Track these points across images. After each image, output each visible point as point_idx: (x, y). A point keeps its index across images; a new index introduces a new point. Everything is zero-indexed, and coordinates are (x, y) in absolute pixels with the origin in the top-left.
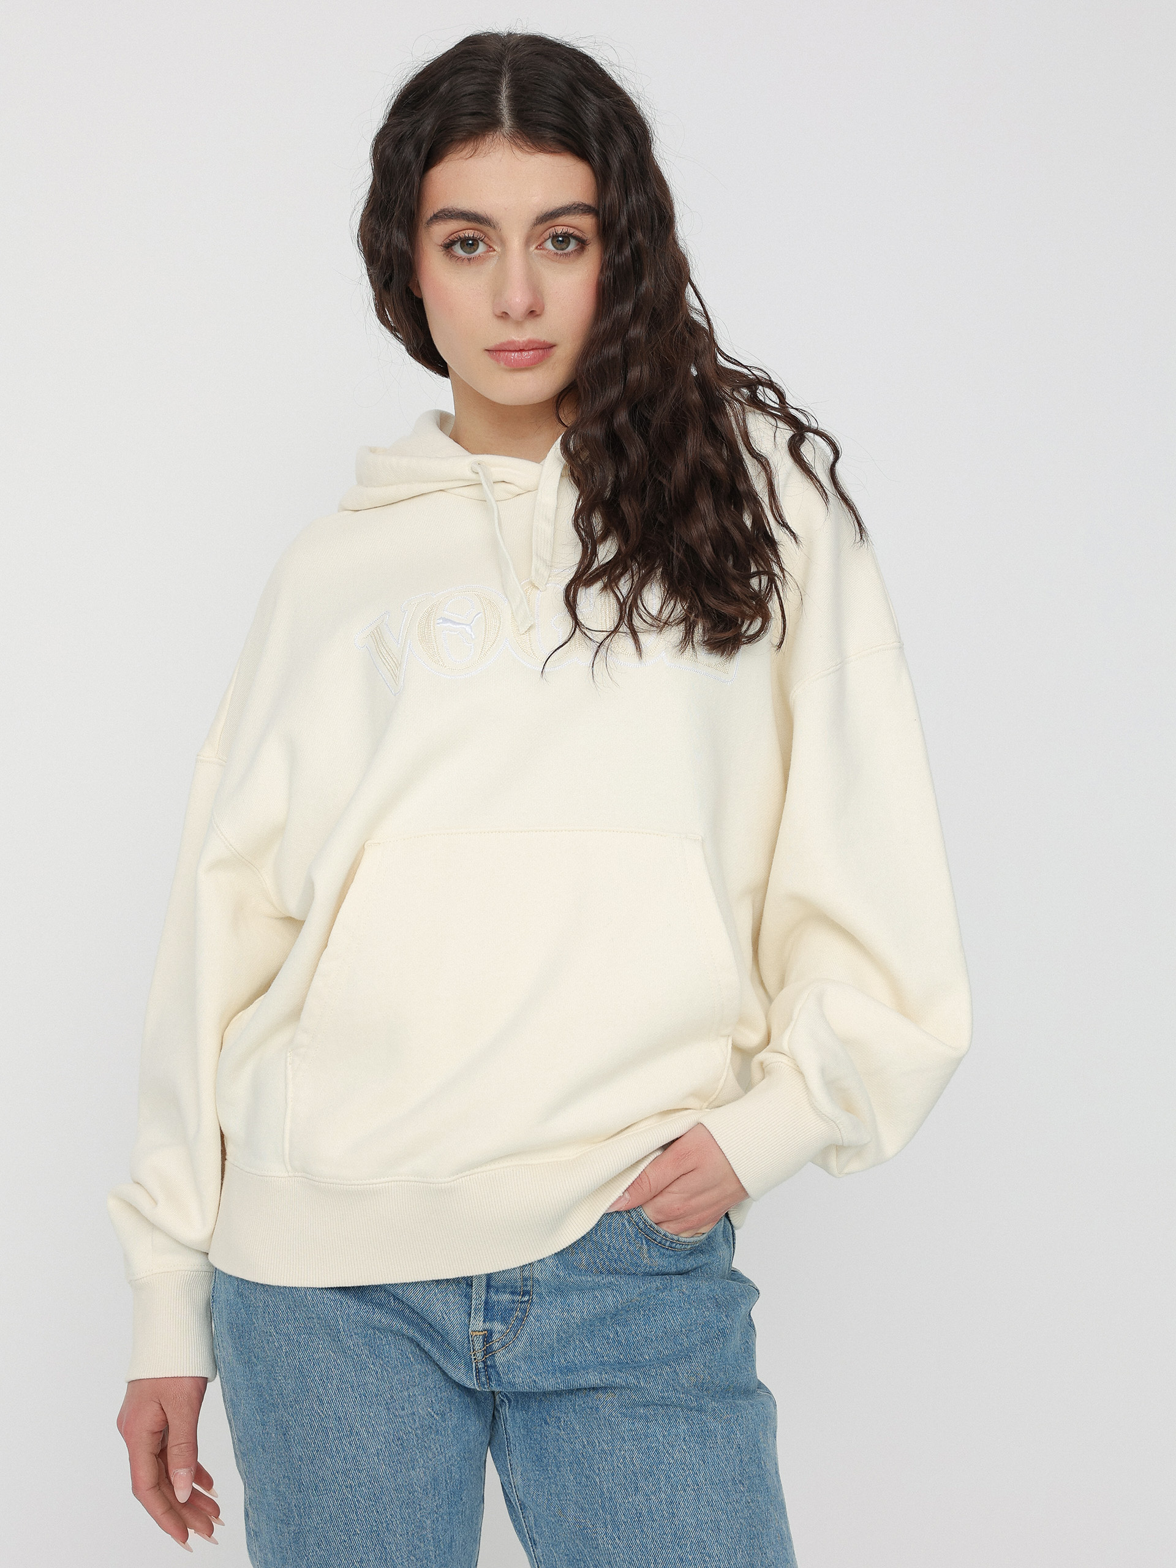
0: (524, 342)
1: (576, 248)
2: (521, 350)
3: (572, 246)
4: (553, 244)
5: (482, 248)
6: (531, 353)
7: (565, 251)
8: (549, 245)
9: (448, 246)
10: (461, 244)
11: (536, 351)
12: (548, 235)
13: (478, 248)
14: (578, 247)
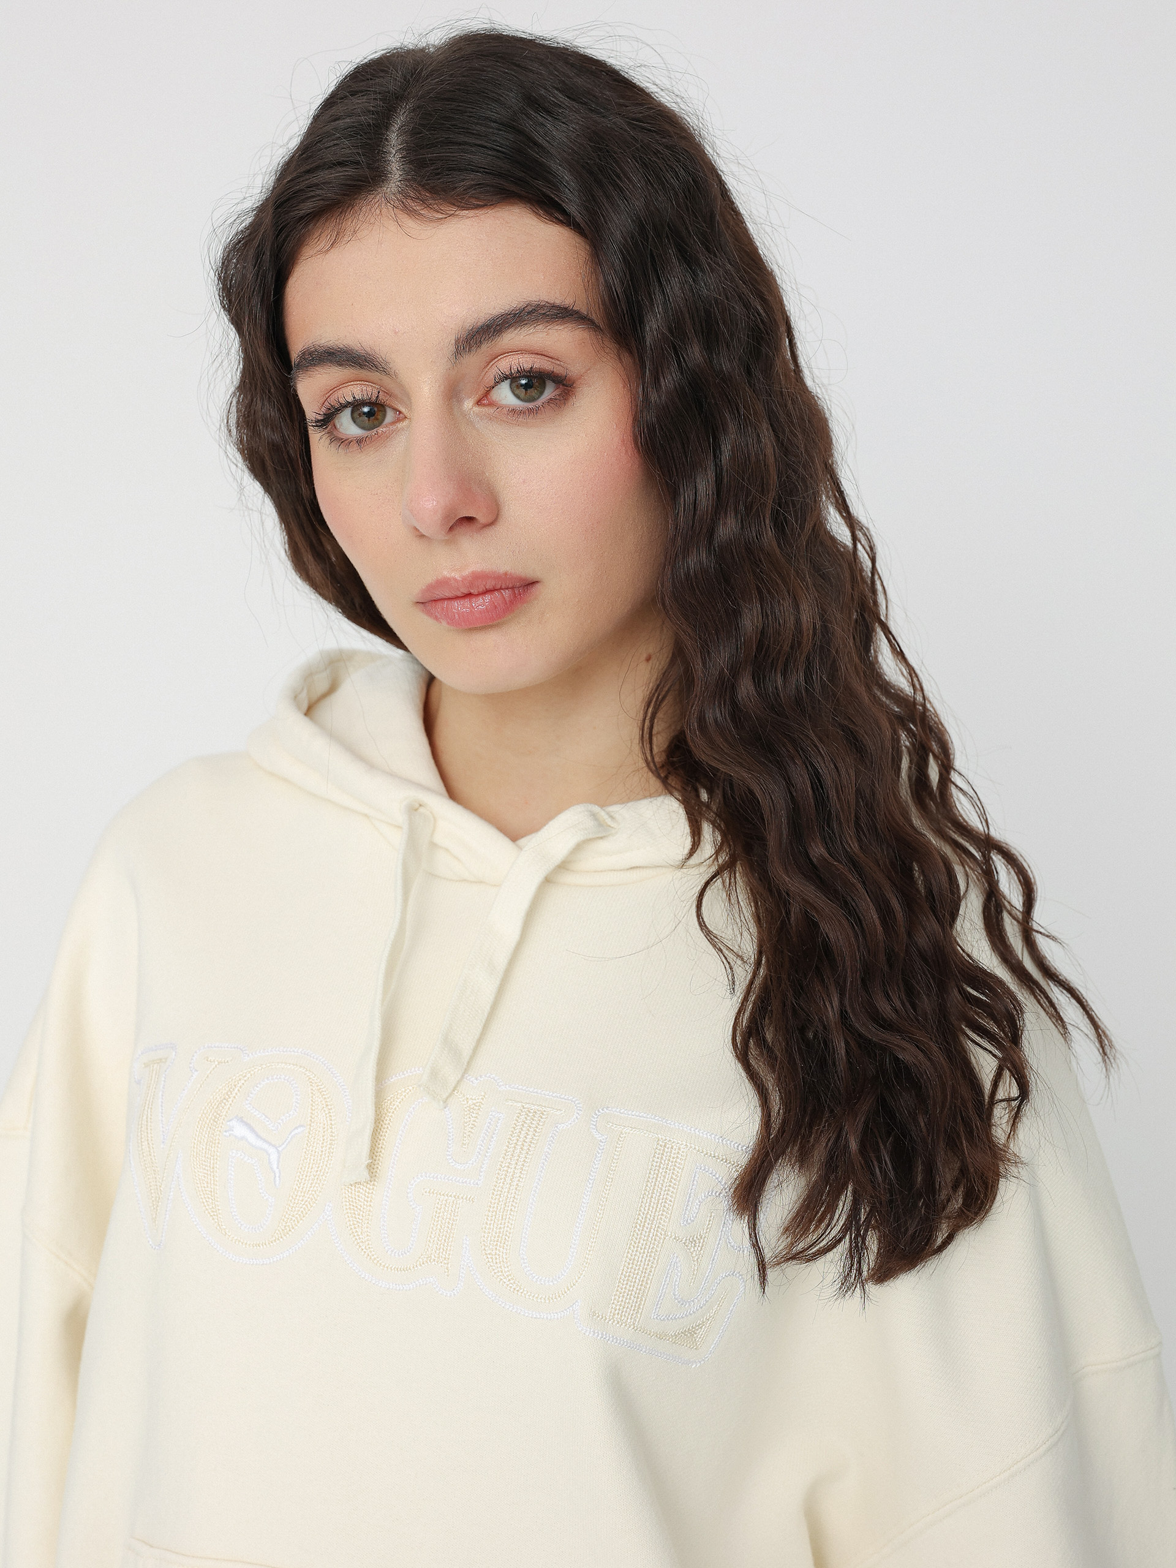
0: (464, 579)
1: (555, 395)
2: (469, 595)
3: (550, 392)
4: (513, 392)
5: (390, 416)
6: (488, 598)
7: (532, 404)
8: (505, 395)
9: (326, 421)
10: (352, 412)
11: (498, 594)
12: (492, 377)
13: (384, 416)
14: (557, 392)
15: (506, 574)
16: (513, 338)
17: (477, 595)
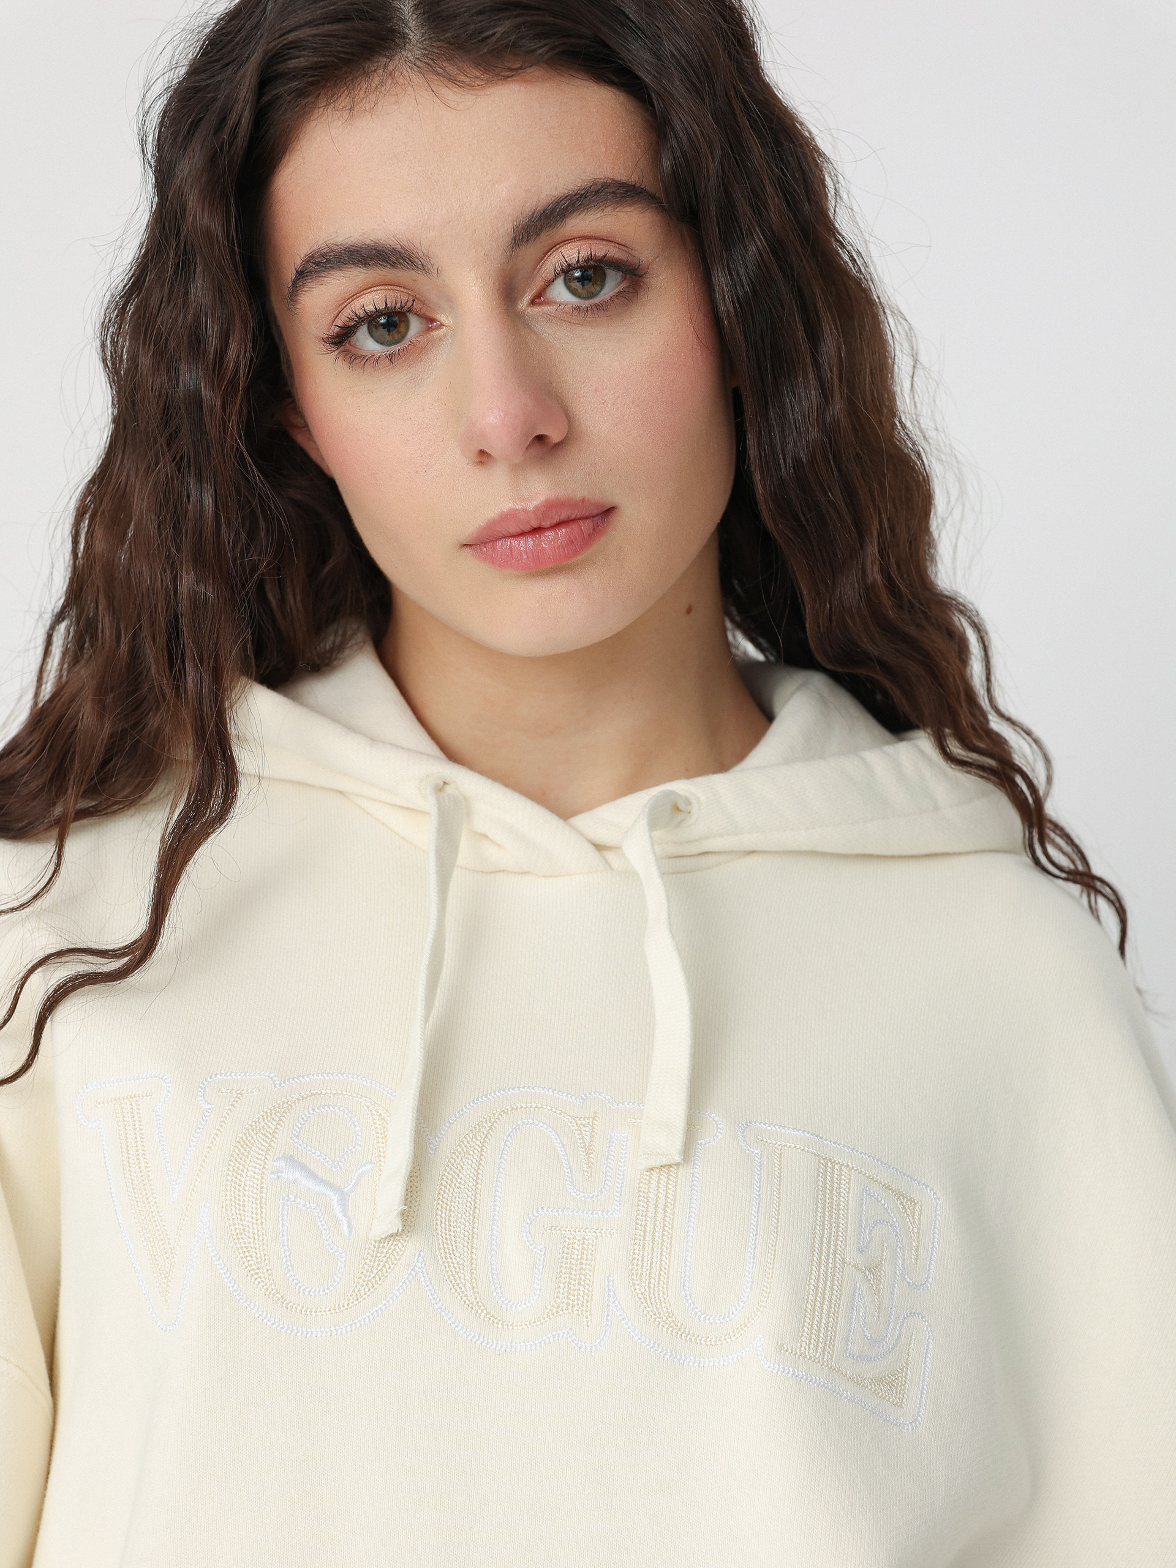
0: (536, 508)
1: (620, 288)
2: (537, 530)
3: (612, 285)
4: (569, 288)
5: (415, 325)
6: (562, 532)
7: (596, 300)
8: (560, 292)
9: (342, 338)
10: (370, 327)
11: (574, 526)
12: (551, 268)
13: (407, 328)
14: (624, 285)
15: (583, 500)
16: (579, 223)
17: (549, 528)
